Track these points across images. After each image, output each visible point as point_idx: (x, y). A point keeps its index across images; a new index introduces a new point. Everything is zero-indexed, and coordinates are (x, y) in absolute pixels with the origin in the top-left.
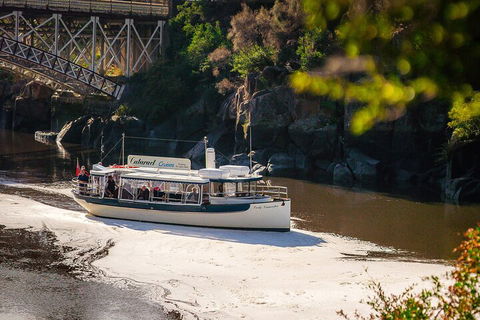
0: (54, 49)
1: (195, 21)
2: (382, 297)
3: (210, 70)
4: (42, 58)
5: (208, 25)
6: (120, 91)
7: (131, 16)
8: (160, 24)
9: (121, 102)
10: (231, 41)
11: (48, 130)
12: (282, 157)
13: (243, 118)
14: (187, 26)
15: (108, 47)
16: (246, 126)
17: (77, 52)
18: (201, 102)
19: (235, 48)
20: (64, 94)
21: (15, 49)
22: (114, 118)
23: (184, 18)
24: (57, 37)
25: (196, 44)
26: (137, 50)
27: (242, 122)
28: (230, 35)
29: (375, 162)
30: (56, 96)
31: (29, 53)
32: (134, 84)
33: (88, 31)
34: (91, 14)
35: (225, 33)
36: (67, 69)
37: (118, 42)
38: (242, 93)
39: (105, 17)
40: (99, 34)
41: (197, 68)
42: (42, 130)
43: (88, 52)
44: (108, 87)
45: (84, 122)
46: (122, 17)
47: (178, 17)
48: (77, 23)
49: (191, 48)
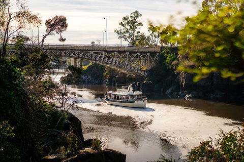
0: (127, 63)
1: (168, 53)
2: (223, 133)
3: (172, 67)
4: (123, 65)
5: (172, 54)
6: (146, 74)
7: (149, 52)
8: (157, 54)
9: (146, 77)
10: (178, 59)
11: (125, 86)
12: (194, 93)
13: (183, 81)
14: (165, 55)
15: (142, 61)
16: (183, 84)
17: (133, 63)
18: (170, 77)
19: (180, 61)
20: (130, 75)
21: (116, 62)
22: (144, 82)
23: (164, 52)
24: (128, 59)
25: (168, 60)
26: (151, 62)
27: (182, 82)
28: (178, 57)
29: (223, 94)
30: (128, 76)
31: (120, 64)
32: (150, 72)
33: (136, 57)
34: (137, 52)
35: (177, 56)
36: (131, 68)
37: (145, 60)
38: (182, 74)
39: (141, 53)
40: (140, 58)
41: (168, 67)
42: (124, 86)
43: (137, 63)
44: (143, 73)
45: (136, 83)
46: (146, 53)
47: (163, 52)
48: (133, 55)
49: (167, 61)
